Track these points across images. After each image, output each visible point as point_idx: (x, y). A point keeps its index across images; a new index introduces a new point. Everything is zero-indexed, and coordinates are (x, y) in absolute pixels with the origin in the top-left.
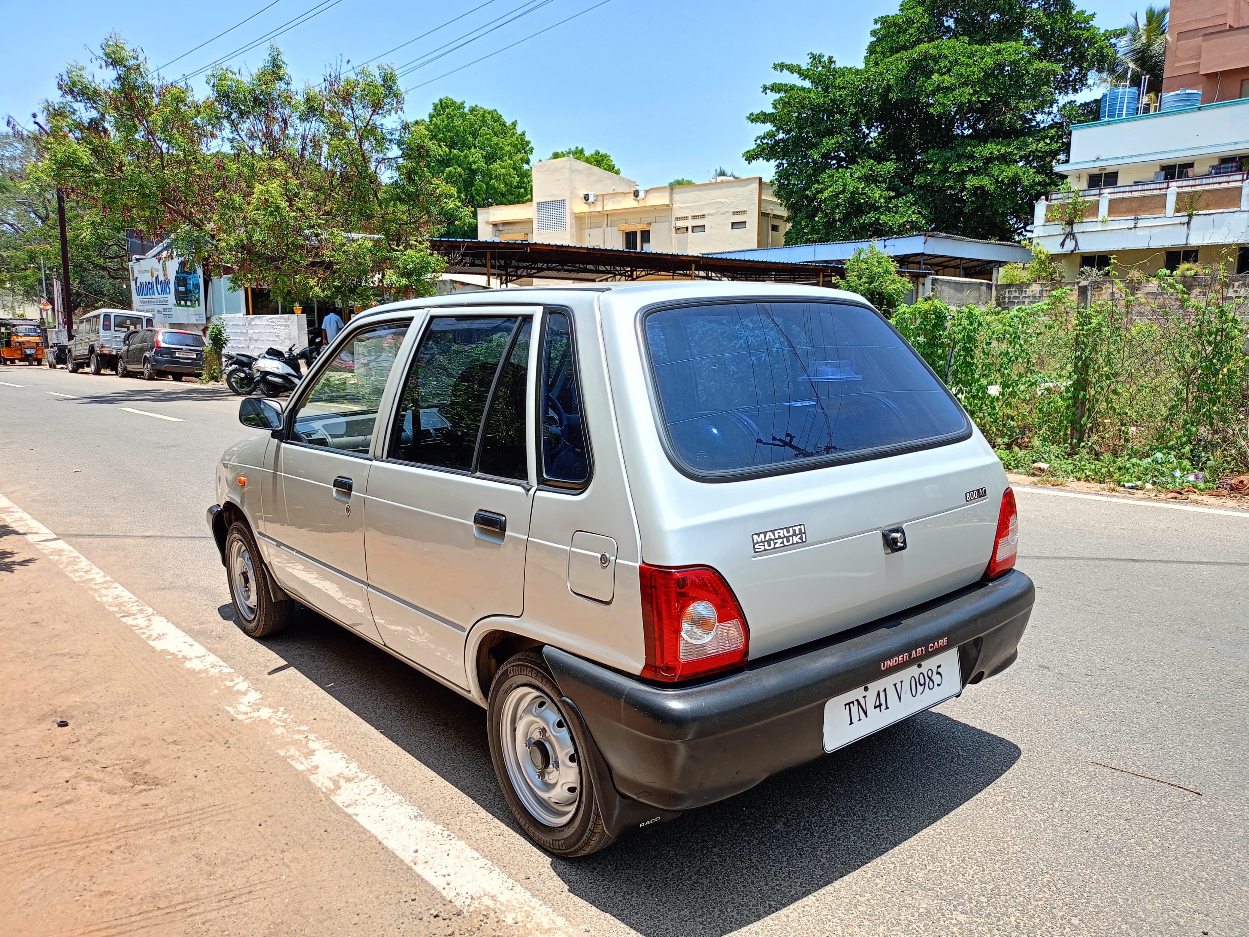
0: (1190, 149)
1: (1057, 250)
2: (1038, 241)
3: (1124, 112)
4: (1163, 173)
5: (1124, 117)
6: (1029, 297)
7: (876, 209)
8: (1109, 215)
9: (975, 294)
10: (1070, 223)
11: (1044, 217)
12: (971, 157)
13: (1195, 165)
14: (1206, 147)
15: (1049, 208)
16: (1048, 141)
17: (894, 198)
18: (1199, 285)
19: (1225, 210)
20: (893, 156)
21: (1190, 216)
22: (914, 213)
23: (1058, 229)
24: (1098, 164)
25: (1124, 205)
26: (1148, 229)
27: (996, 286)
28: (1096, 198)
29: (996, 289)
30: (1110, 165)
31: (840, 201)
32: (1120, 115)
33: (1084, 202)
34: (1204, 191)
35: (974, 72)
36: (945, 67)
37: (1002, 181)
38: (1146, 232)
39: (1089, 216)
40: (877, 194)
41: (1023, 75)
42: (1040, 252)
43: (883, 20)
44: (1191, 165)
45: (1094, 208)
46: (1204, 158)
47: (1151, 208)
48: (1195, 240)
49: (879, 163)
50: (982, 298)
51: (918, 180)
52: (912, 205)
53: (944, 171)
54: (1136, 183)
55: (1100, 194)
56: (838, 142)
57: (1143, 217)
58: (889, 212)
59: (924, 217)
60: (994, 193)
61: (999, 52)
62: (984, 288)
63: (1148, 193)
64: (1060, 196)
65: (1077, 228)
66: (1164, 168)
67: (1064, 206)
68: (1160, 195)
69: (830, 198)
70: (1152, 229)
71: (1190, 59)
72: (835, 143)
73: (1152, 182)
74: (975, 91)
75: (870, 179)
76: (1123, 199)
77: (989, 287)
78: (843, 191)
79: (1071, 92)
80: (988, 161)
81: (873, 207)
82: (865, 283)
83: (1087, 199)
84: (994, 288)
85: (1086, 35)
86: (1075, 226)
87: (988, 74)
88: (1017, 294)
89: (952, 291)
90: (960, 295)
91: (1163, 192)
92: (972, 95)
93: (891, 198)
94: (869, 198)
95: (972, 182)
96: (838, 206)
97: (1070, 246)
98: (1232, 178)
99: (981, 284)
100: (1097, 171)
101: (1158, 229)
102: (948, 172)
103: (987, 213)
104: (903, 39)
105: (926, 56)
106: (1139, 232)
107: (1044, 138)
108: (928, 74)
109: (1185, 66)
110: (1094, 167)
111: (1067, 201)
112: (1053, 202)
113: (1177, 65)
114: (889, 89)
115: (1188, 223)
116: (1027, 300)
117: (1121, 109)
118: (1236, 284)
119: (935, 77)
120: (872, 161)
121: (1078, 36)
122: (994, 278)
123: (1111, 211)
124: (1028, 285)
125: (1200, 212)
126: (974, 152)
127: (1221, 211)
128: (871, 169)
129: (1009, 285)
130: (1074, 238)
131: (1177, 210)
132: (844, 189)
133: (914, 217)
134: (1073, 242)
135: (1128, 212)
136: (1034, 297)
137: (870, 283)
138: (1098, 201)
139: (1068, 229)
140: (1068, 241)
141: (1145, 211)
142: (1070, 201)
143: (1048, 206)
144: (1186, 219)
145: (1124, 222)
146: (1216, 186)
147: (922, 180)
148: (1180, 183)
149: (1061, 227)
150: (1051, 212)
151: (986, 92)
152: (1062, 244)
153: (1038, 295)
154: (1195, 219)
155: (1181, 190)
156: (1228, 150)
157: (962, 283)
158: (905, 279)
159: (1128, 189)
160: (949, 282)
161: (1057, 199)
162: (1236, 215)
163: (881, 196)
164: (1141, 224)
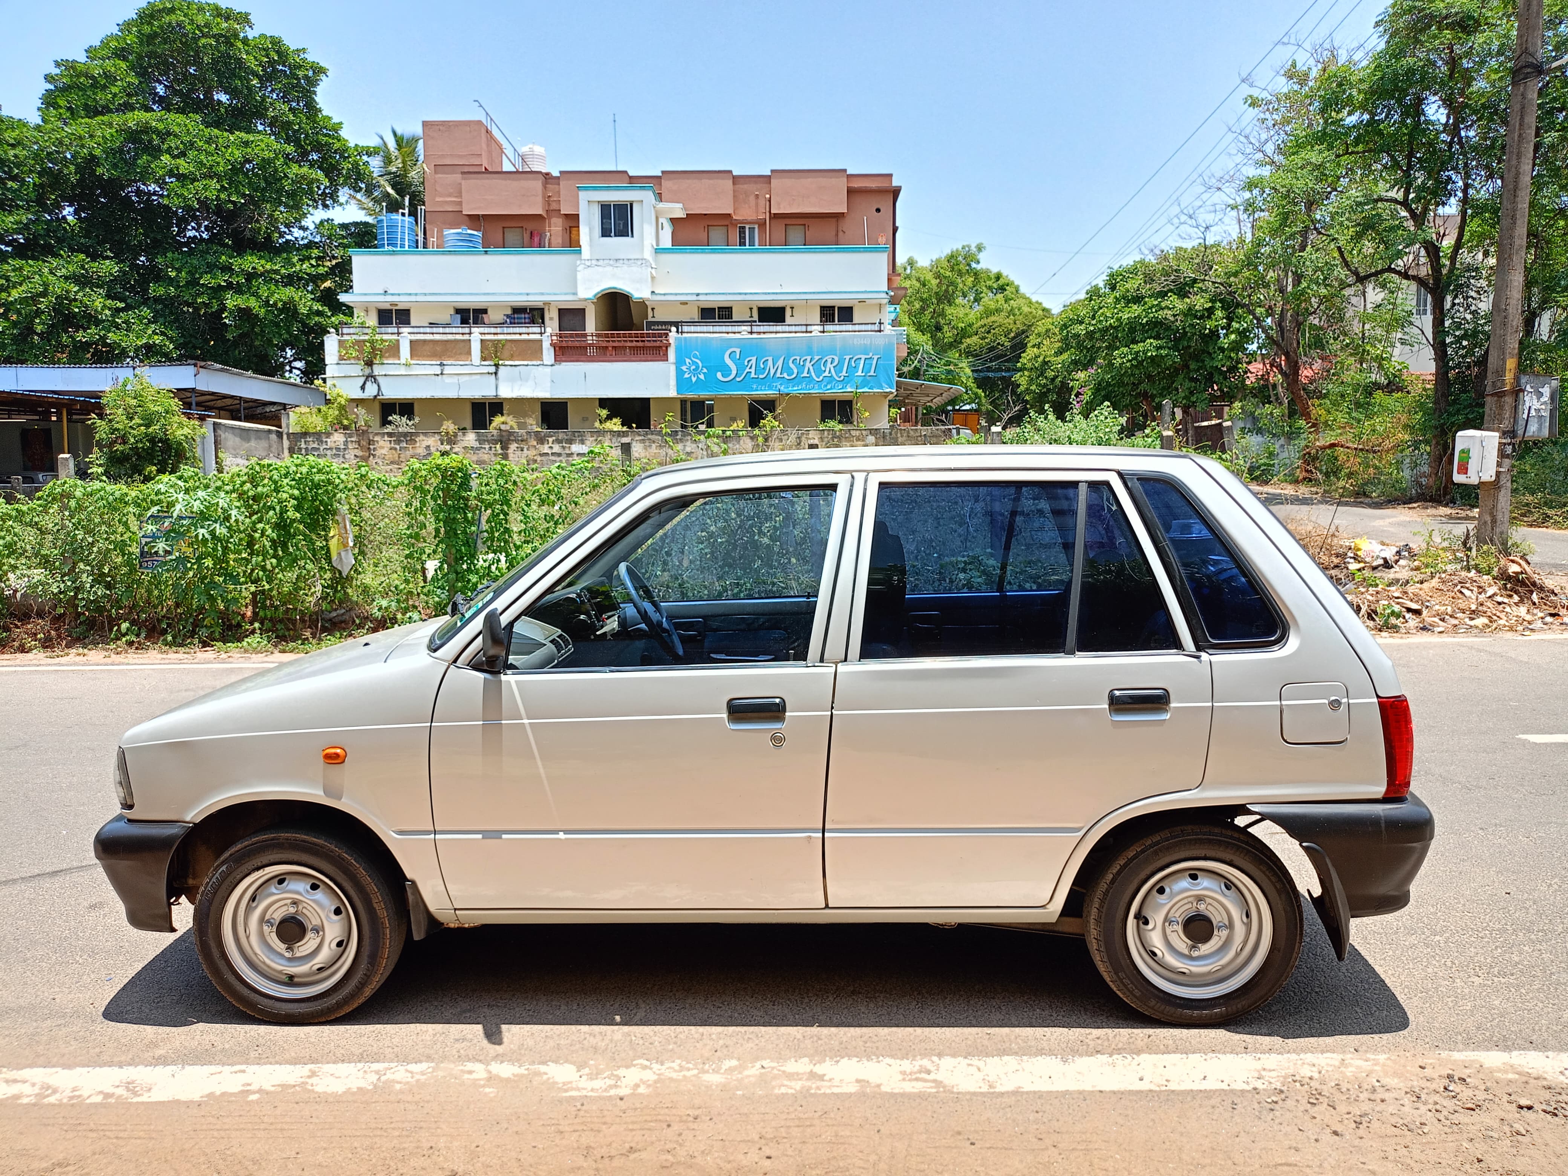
0: (485, 294)
1: (358, 394)
2: (335, 382)
3: (407, 243)
4: (459, 316)
5: (407, 248)
6: (331, 449)
7: (98, 322)
8: (412, 357)
9: (264, 444)
10: (370, 364)
11: (337, 354)
12: (227, 269)
13: (489, 312)
14: (500, 294)
15: (341, 343)
16: (313, 262)
17: (122, 310)
18: (516, 441)
19: (530, 363)
20: (109, 253)
21: (497, 366)
22: (154, 333)
23: (357, 369)
24: (389, 298)
25: (427, 348)
26: (456, 377)
27: (288, 434)
28: (395, 337)
29: (288, 438)
30: (402, 302)
31: (42, 306)
32: (402, 246)
33: (383, 341)
34: (507, 340)
35: (218, 163)
36: (177, 148)
37: (275, 304)
38: (455, 379)
39: (389, 357)
40: (98, 302)
41: (281, 178)
42: (339, 395)
43: (69, 66)
44: (485, 311)
45: (394, 350)
46: (499, 305)
47: (456, 354)
48: (506, 392)
49: (94, 260)
50: (273, 449)
51: (156, 290)
52: (150, 322)
53: (193, 283)
54: (432, 324)
55: (399, 334)
56: (21, 222)
57: (449, 362)
58: (118, 329)
59: (171, 339)
60: (265, 318)
61: (246, 144)
62: (273, 437)
63: (450, 337)
64: (352, 331)
65: (377, 370)
66: (458, 311)
67: (360, 343)
68: (463, 341)
69: (22, 301)
70: (460, 377)
71: (450, 195)
72: (17, 223)
73: (448, 325)
74: (222, 186)
75: (83, 281)
76: (425, 341)
77: (280, 435)
78: (44, 294)
79: (320, 207)
80: (251, 276)
81: (91, 319)
82: (140, 425)
83: (385, 337)
84: (285, 437)
85: (337, 145)
86: (375, 367)
87: (236, 169)
88: (315, 445)
89: (237, 439)
90: (247, 445)
91: (466, 337)
92: (219, 191)
93: (118, 310)
94: (86, 306)
95: (232, 301)
96: (38, 313)
97: (371, 390)
98: (531, 330)
99: (270, 431)
100: (388, 307)
101: (467, 378)
102: (198, 284)
103: (257, 343)
104: (102, 97)
105: (146, 129)
106: (447, 380)
107: (309, 258)
108: (155, 152)
109: (446, 202)
110: (385, 301)
111: (362, 338)
112: (346, 337)
113: (438, 199)
114: (92, 160)
115: (496, 373)
116: (329, 453)
117: (403, 239)
118: (551, 440)
119: (166, 158)
120: (82, 256)
121: (327, 144)
122: (284, 425)
123: (413, 355)
124: (328, 435)
125: (507, 363)
126: (231, 264)
127: (525, 363)
128: (83, 267)
129: (305, 434)
130: (375, 381)
131: (484, 359)
132: (46, 290)
133: (157, 339)
134: (375, 386)
135: (433, 355)
136: (338, 449)
137: (147, 426)
138: (398, 341)
139: (367, 371)
140: (369, 384)
141: (450, 357)
142: (367, 337)
143: (340, 341)
144: (493, 369)
145: (429, 367)
146: (517, 337)
147: (161, 291)
148: (482, 330)
149: (360, 367)
150: (345, 348)
151: (238, 192)
152: (363, 388)
153: (342, 447)
154: (502, 371)
155: (484, 337)
156: (521, 300)
157: (248, 430)
158: (192, 422)
159: (422, 330)
160: (232, 428)
161: (351, 335)
162: (540, 368)
163: (104, 307)
164: (447, 370)
